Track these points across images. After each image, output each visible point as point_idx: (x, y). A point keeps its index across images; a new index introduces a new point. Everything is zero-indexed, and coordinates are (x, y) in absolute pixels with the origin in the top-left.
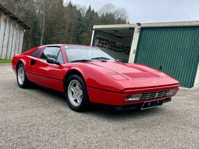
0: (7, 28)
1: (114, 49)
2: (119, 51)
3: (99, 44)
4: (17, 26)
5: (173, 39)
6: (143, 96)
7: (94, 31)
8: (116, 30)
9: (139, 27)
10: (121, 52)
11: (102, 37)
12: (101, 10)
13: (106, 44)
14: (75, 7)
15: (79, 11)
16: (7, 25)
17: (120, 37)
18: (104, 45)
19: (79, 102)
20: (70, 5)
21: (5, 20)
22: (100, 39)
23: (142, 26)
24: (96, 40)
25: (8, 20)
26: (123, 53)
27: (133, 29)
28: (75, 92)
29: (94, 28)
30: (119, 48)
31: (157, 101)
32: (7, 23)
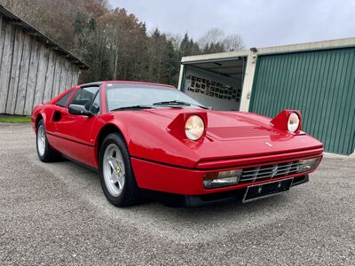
0: (50, 68)
1: (217, 95)
2: (226, 97)
3: (193, 86)
4: (67, 64)
5: (314, 72)
6: (243, 174)
7: (182, 66)
8: (218, 63)
9: (256, 55)
10: (229, 98)
11: (197, 76)
12: (203, 40)
13: (203, 86)
14: (164, 37)
15: (170, 42)
16: (51, 64)
17: (225, 75)
18: (200, 88)
19: (121, 187)
20: (156, 34)
21: (47, 56)
22: (193, 79)
23: (260, 52)
24: (187, 80)
25: (51, 56)
26: (232, 100)
27: (245, 58)
28: (116, 168)
29: (183, 61)
30: (226, 92)
31: (277, 183)
32: (50, 60)
